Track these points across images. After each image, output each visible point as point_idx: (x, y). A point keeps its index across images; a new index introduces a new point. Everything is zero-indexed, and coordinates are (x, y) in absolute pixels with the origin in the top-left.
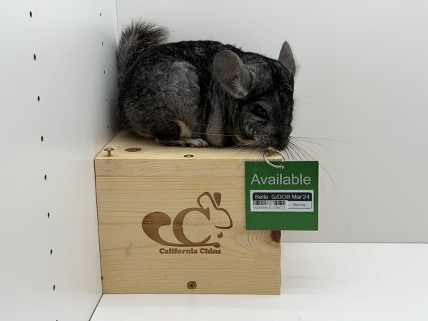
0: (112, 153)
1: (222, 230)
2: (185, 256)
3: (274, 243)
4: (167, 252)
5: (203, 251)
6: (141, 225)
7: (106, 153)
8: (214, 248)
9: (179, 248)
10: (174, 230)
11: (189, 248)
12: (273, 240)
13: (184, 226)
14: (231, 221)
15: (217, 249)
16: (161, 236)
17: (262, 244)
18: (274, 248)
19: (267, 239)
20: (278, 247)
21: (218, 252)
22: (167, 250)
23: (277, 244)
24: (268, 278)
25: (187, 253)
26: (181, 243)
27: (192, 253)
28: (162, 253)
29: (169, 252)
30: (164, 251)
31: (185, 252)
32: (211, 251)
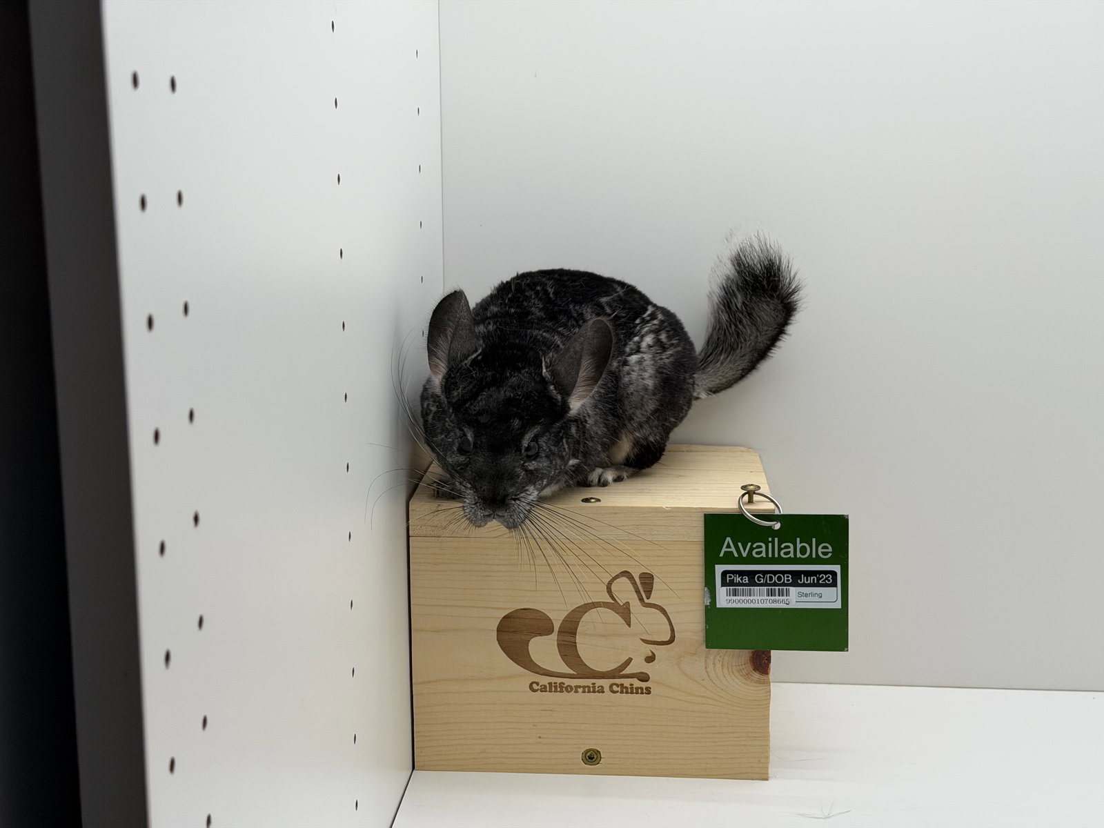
1: (655, 648)
2: (581, 697)
3: (756, 675)
4: (544, 689)
5: (615, 688)
6: (495, 634)
8: (637, 683)
9: (567, 682)
10: (558, 645)
11: (588, 682)
12: (756, 669)
13: (579, 639)
14: (673, 630)
15: (644, 685)
16: (533, 659)
17: (734, 677)
18: (757, 685)
19: (744, 666)
20: (764, 683)
21: (644, 691)
22: (545, 686)
23: (764, 677)
24: (745, 745)
25: (584, 692)
26: (572, 672)
27: (594, 692)
28: (535, 691)
29: (548, 690)
30: (539, 687)
31: (579, 689)
32: (632, 688)
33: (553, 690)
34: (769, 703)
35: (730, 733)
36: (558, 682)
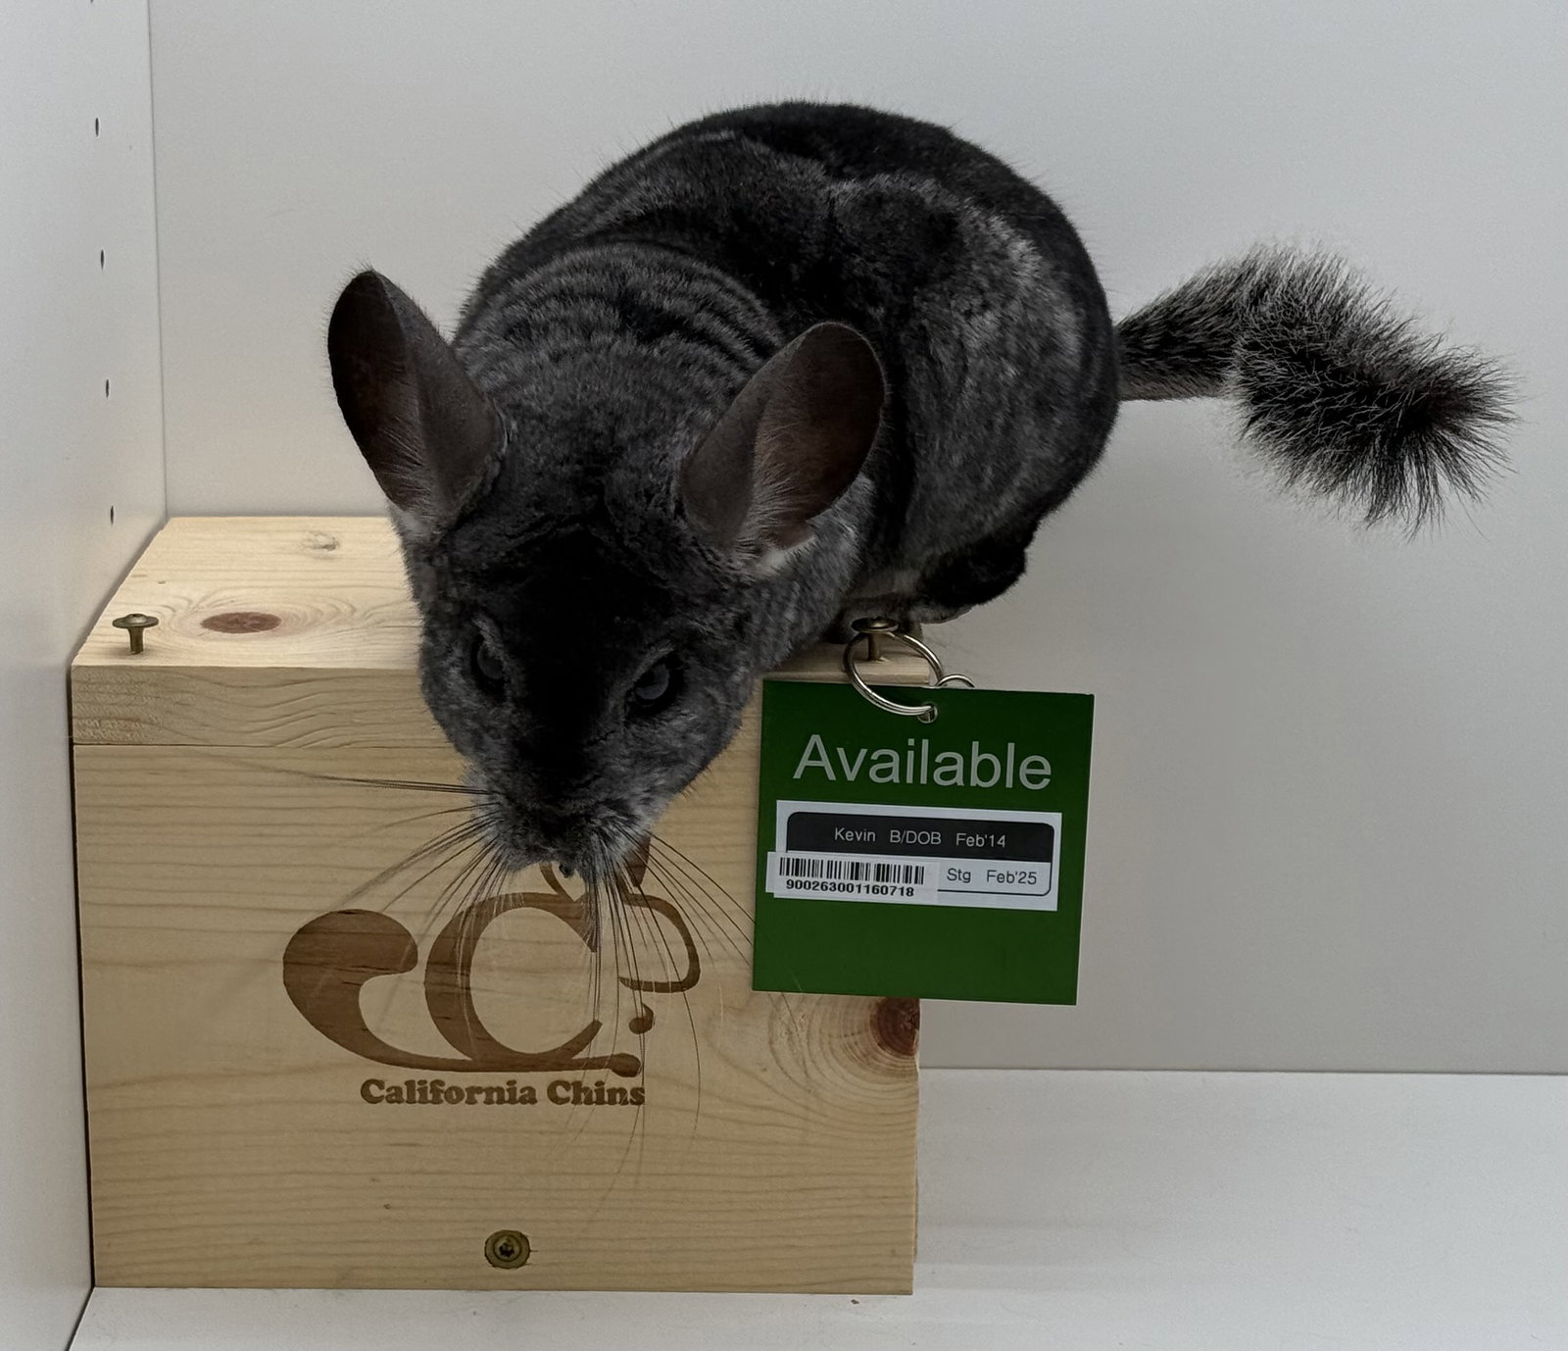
0: (148, 637)
1: (651, 999)
2: (481, 1113)
3: (886, 1057)
4: (395, 1096)
5: (561, 1091)
6: (280, 968)
7: (123, 637)
8: (613, 1080)
9: (450, 1079)
10: (426, 993)
11: (499, 1079)
12: (885, 1043)
13: (476, 979)
14: (694, 958)
15: (629, 1084)
16: (370, 1025)
17: (834, 1063)
18: (888, 1079)
19: (857, 1037)
20: (904, 1076)
21: (629, 1097)
22: (398, 1090)
23: (901, 1062)
24: (860, 1216)
25: (489, 1101)
26: (460, 1056)
27: (512, 1101)
28: (375, 1101)
29: (405, 1097)
30: (384, 1093)
31: (477, 1097)
32: (600, 1092)
33: (418, 1096)
34: (915, 1120)
35: (827, 1188)
36: (429, 1081)
